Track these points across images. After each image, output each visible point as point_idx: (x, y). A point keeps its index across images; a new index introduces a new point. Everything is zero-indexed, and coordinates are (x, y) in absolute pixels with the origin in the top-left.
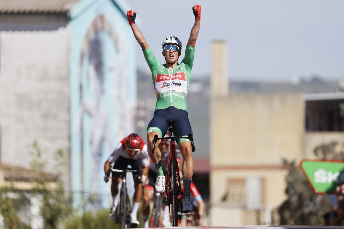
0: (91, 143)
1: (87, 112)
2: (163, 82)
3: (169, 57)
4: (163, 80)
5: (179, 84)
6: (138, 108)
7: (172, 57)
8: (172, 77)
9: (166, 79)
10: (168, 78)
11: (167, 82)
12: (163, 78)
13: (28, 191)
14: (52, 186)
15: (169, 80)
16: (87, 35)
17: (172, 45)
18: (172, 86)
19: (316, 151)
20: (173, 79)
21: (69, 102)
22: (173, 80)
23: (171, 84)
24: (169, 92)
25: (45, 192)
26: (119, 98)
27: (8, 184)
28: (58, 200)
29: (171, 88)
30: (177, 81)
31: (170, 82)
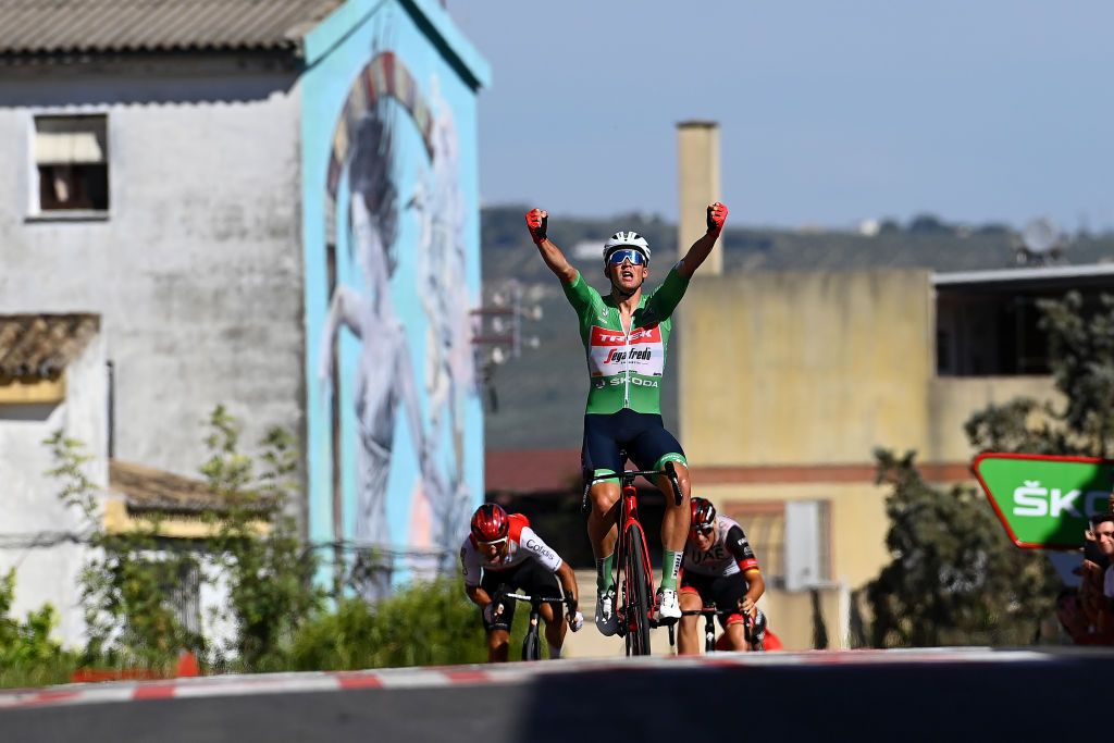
0: (360, 409)
1: (346, 323)
2: (609, 348)
3: (621, 277)
4: (608, 342)
5: (646, 355)
6: (487, 313)
7: (629, 278)
8: (630, 338)
9: (615, 343)
10: (621, 339)
11: (620, 349)
12: (608, 339)
13: (198, 543)
14: (261, 530)
15: (623, 343)
16: (348, 108)
17: (627, 251)
18: (631, 360)
19: (971, 429)
20: (632, 342)
21: (301, 296)
22: (633, 346)
23: (628, 355)
24: (622, 374)
25: (240, 545)
26: (433, 281)
27: (145, 525)
28: (277, 566)
29: (628, 365)
30: (641, 347)
31: (627, 349)
